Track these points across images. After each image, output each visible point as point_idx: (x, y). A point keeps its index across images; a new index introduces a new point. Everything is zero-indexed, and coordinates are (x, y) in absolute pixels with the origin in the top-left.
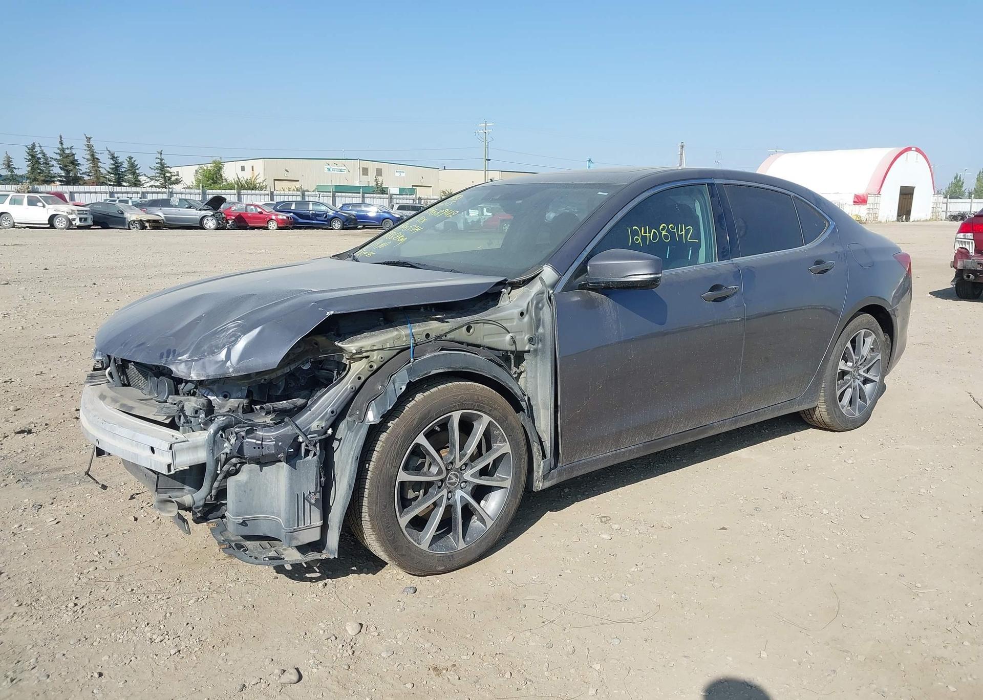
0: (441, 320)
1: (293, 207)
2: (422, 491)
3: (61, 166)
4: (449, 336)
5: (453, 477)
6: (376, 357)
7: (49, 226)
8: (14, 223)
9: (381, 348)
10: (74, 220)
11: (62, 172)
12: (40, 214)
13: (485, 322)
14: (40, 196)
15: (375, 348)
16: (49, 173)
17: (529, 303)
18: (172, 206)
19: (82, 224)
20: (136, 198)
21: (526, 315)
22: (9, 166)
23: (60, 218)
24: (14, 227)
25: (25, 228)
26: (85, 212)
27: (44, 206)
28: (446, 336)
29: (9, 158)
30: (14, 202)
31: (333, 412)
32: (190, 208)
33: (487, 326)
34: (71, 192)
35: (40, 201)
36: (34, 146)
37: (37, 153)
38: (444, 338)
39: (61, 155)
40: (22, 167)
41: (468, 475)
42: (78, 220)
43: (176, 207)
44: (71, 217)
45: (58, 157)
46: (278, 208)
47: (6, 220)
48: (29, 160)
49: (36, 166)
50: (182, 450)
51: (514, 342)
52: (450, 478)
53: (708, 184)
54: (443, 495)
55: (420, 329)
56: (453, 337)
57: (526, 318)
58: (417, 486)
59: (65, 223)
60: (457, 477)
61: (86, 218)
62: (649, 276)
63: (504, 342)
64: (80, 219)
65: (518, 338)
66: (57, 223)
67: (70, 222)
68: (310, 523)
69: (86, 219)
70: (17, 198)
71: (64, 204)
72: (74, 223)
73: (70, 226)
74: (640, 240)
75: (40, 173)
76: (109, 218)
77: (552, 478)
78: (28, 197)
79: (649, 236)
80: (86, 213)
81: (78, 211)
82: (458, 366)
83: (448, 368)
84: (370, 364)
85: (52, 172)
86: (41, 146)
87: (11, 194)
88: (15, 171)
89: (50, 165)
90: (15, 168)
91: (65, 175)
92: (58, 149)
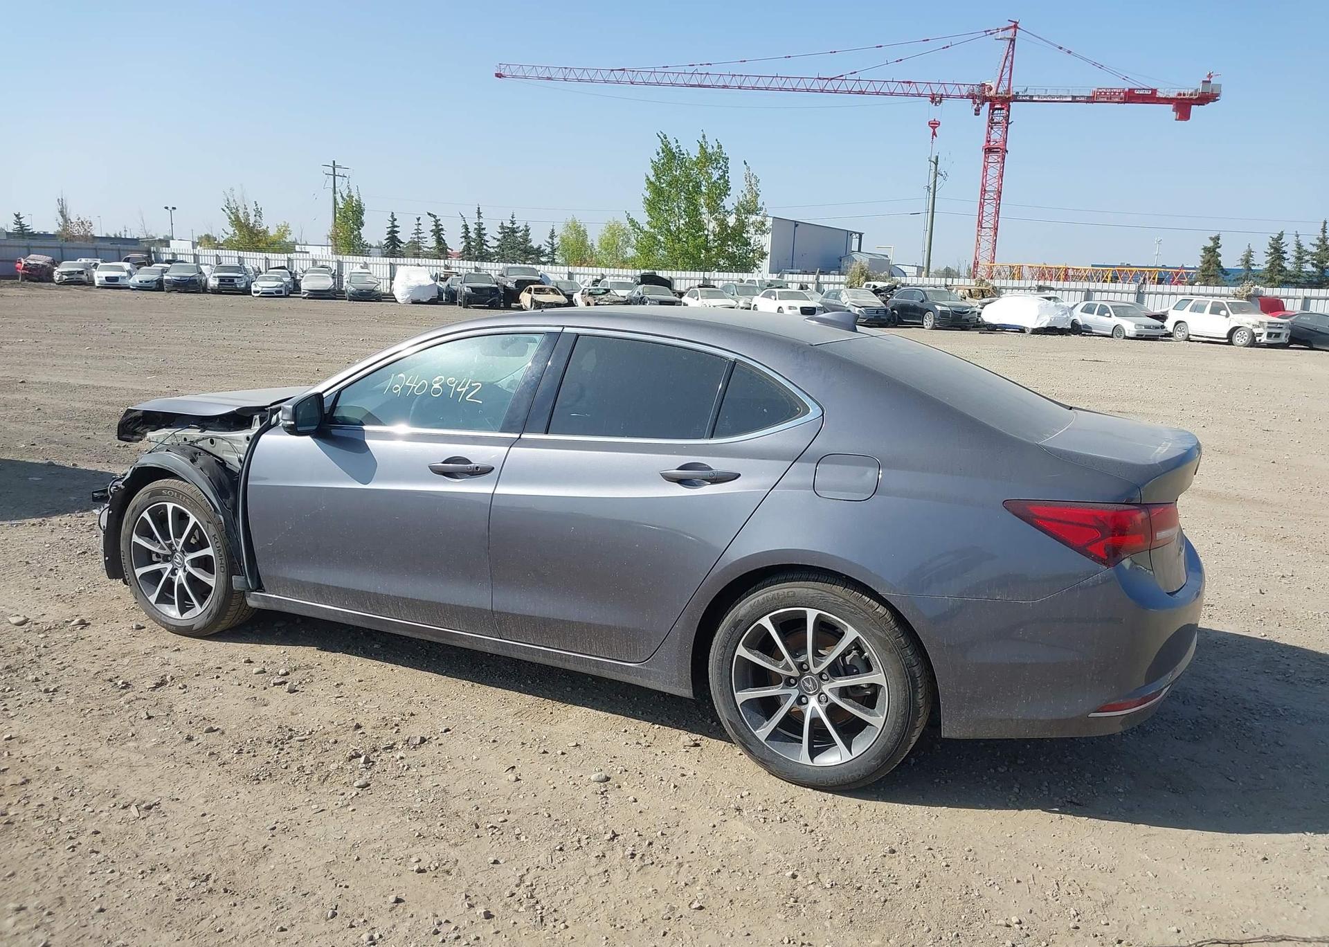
3: (1315, 262)
7: (1227, 341)
8: (1189, 335)
10: (1260, 335)
11: (1314, 269)
12: (1218, 326)
14: (1227, 303)
16: (1300, 271)
19: (1271, 341)
22: (1247, 262)
23: (1242, 332)
24: (1188, 339)
25: (1198, 341)
26: (1279, 326)
27: (1227, 316)
29: (1250, 251)
30: (1198, 309)
34: (1305, 298)
35: (1225, 309)
36: (1281, 236)
37: (1283, 245)
39: (1319, 247)
40: (1261, 261)
42: (1265, 335)
44: (1256, 331)
45: (1314, 250)
47: (1181, 331)
48: (1271, 254)
49: (1278, 262)
59: (1246, 338)
61: (1280, 333)
64: (1269, 335)
66: (1237, 339)
67: (1253, 336)
69: (1278, 335)
70: (1200, 303)
72: (1258, 339)
73: (1253, 343)
75: (1280, 271)
76: (1314, 335)
78: (1213, 302)
80: (1281, 326)
81: (1269, 323)
85: (1303, 270)
86: (1297, 236)
87: (1195, 299)
88: (1253, 268)
89: (1303, 261)
90: (1254, 265)
91: (1317, 274)
92: (1318, 239)
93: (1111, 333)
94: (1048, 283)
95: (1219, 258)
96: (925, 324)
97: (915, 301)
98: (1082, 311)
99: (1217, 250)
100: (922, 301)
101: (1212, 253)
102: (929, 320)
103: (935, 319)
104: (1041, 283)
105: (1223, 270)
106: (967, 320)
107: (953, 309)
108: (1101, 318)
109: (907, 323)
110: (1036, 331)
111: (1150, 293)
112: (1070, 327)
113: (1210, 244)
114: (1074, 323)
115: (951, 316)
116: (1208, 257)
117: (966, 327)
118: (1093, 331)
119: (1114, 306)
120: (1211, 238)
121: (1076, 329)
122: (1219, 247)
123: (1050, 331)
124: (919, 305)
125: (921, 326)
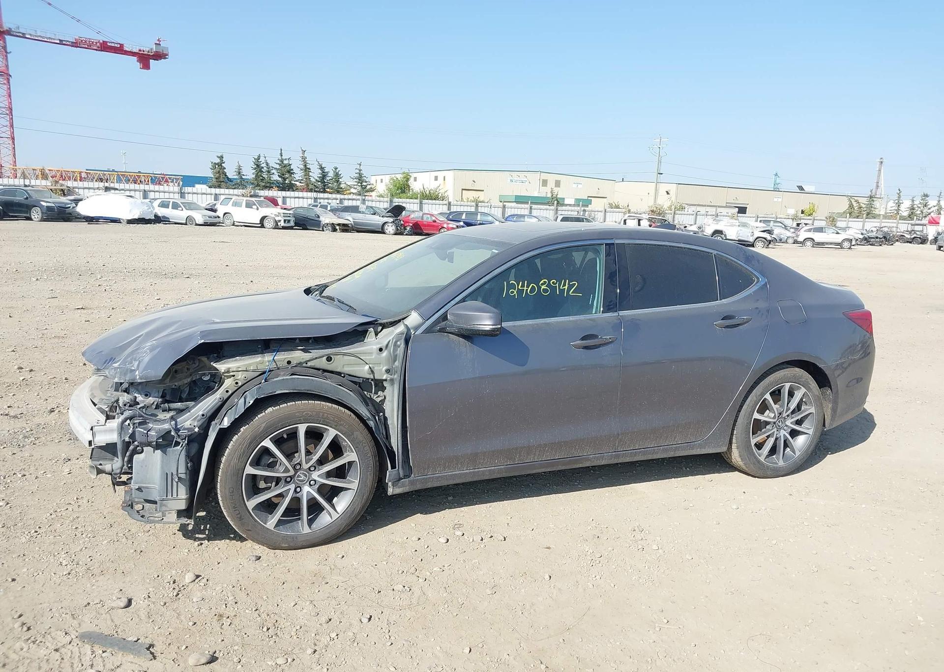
0: (305, 351)
1: (464, 217)
2: (274, 484)
3: (279, 174)
4: (309, 364)
5: (301, 475)
6: (240, 376)
7: (260, 225)
8: (234, 222)
9: (245, 369)
10: (280, 221)
11: (280, 179)
12: (254, 216)
13: (345, 354)
14: (256, 201)
15: (240, 369)
16: (270, 180)
17: (390, 341)
18: (360, 212)
19: (287, 225)
20: (334, 204)
21: (384, 352)
22: (239, 173)
23: (269, 219)
24: (233, 225)
25: (241, 226)
26: (288, 215)
27: (258, 209)
28: (307, 364)
29: (240, 166)
30: (236, 204)
31: (203, 415)
32: (375, 214)
33: (346, 358)
34: (283, 197)
35: (255, 205)
36: (259, 157)
37: (261, 163)
38: (305, 365)
39: (280, 165)
40: (249, 173)
41: (315, 475)
42: (282, 221)
43: (363, 213)
44: (277, 219)
45: (278, 167)
46: (451, 217)
47: (228, 219)
48: (255, 169)
49: (260, 174)
50: (101, 432)
51: (372, 372)
52: (299, 476)
53: (606, 244)
54: (290, 489)
55: (282, 357)
56: (313, 364)
57: (385, 354)
58: (267, 479)
59: (272, 223)
60: (306, 476)
61: (290, 220)
62: (491, 327)
63: (363, 371)
64: (285, 221)
65: (376, 369)
66: (266, 224)
67: (276, 222)
68: (177, 496)
69: (289, 221)
70: (238, 201)
71: (273, 207)
72: (279, 224)
73: (276, 227)
74: (515, 293)
75: (262, 180)
76: (307, 221)
77: (403, 486)
78: (246, 200)
79: (527, 290)
80: (290, 215)
81: (283, 214)
82: (303, 388)
83: (294, 390)
84: (236, 381)
85: (272, 179)
86: (265, 157)
87: (234, 198)
88: (243, 177)
89: (271, 173)
90: (244, 175)
91: (282, 182)
92: (279, 160)
93: (185, 222)
94: (112, 185)
95: (225, 170)
96: (33, 217)
97: (18, 199)
98: (159, 206)
99: (223, 165)
100: (27, 198)
101: (219, 167)
102: (36, 214)
103: (42, 213)
104: (107, 185)
105: (228, 178)
106: (70, 214)
107: (57, 205)
108: (175, 211)
109: (13, 216)
110: (130, 222)
111: (189, 193)
112: (154, 218)
113: (218, 161)
114: (156, 216)
115: (56, 211)
116: (217, 170)
117: (69, 219)
118: (171, 220)
119: (184, 203)
120: (218, 157)
121: (158, 220)
122: (224, 163)
123: (142, 221)
124: (26, 202)
125: (29, 219)
